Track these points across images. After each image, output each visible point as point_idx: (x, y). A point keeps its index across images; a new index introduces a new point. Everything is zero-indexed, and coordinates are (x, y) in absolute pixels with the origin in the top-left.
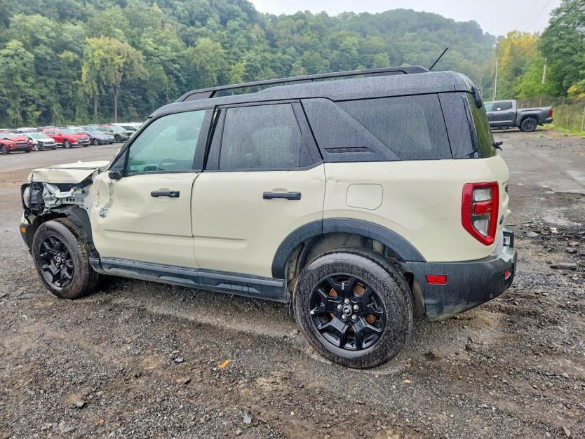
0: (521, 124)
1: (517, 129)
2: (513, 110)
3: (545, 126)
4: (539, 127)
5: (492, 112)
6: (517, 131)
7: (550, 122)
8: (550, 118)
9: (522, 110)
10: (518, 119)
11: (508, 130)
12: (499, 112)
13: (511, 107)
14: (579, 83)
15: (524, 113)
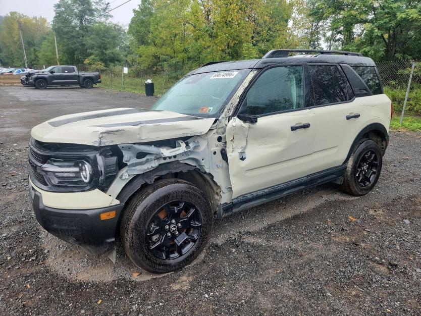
0: (83, 83)
1: (78, 86)
2: (76, 73)
3: (98, 85)
4: (94, 86)
5: (63, 74)
6: (79, 88)
7: (100, 82)
8: (99, 80)
9: (82, 73)
10: (81, 80)
11: (69, 87)
12: (66, 73)
13: (74, 71)
14: (89, 58)
15: (84, 75)
